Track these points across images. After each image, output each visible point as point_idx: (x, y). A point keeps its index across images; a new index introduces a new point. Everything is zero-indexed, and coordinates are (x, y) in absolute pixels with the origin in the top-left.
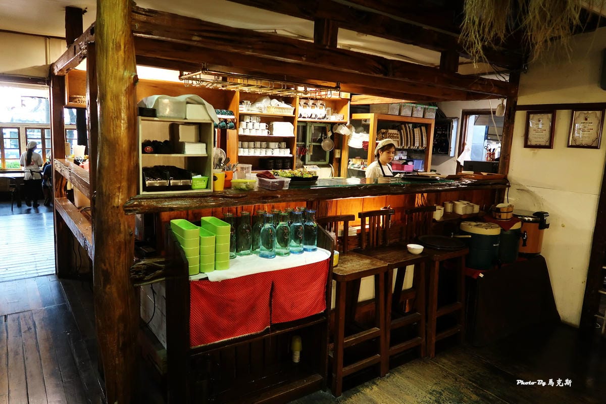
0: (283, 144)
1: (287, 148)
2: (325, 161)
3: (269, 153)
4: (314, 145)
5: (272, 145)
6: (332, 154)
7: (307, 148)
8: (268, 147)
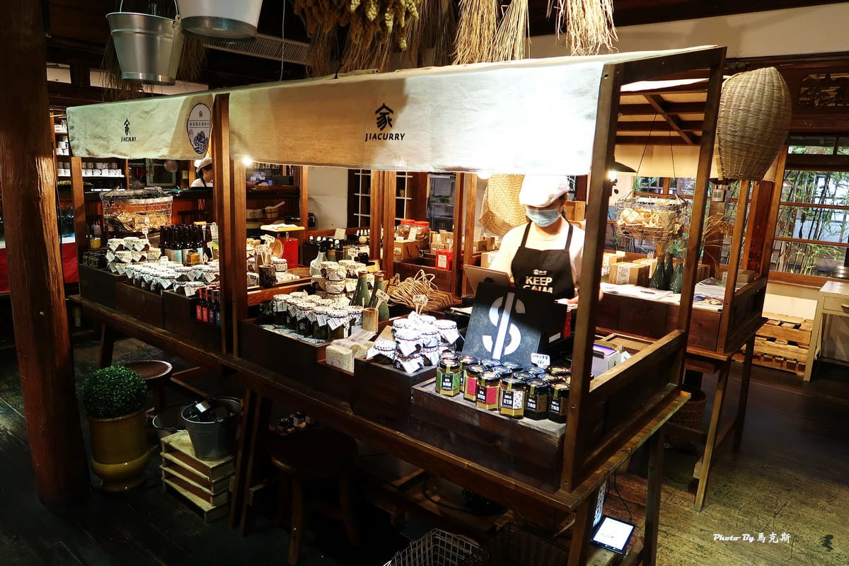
0: (114, 165)
1: (118, 168)
2: (171, 182)
3: (97, 174)
4: (155, 166)
5: (99, 165)
6: (179, 175)
7: (148, 169)
8: (95, 168)
